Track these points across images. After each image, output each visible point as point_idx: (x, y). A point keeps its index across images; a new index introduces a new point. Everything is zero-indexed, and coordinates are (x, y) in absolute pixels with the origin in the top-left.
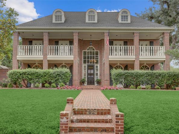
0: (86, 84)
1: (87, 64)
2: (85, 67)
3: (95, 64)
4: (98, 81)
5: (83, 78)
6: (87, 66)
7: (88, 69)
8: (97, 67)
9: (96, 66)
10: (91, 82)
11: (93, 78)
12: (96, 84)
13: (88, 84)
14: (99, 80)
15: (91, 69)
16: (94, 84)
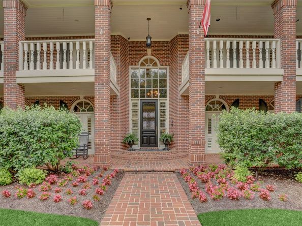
0: (137, 146)
1: (139, 98)
2: (135, 105)
3: (159, 98)
4: (167, 140)
5: (131, 132)
6: (139, 103)
7: (143, 111)
8: (163, 105)
9: (161, 103)
10: (149, 140)
11: (155, 131)
12: (161, 146)
13: (142, 145)
14: (170, 137)
15: (149, 111)
16: (156, 145)
